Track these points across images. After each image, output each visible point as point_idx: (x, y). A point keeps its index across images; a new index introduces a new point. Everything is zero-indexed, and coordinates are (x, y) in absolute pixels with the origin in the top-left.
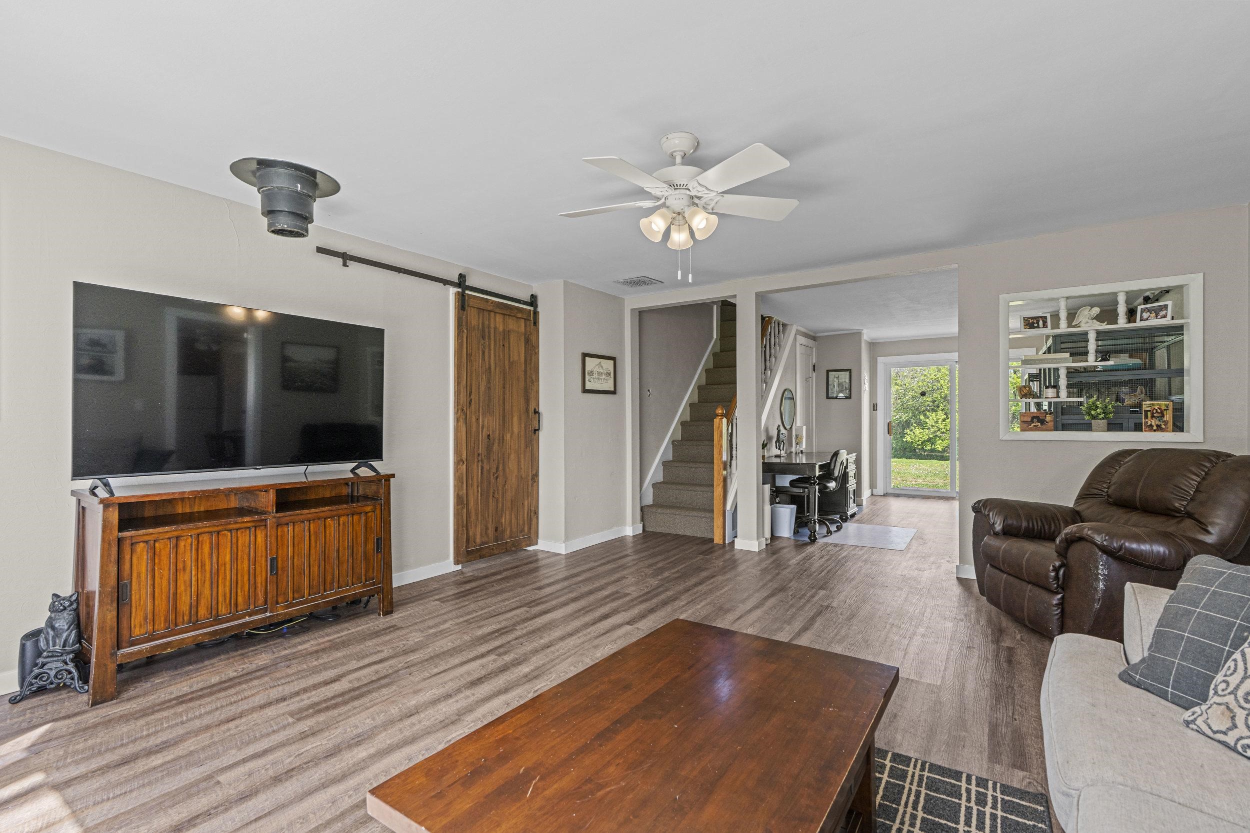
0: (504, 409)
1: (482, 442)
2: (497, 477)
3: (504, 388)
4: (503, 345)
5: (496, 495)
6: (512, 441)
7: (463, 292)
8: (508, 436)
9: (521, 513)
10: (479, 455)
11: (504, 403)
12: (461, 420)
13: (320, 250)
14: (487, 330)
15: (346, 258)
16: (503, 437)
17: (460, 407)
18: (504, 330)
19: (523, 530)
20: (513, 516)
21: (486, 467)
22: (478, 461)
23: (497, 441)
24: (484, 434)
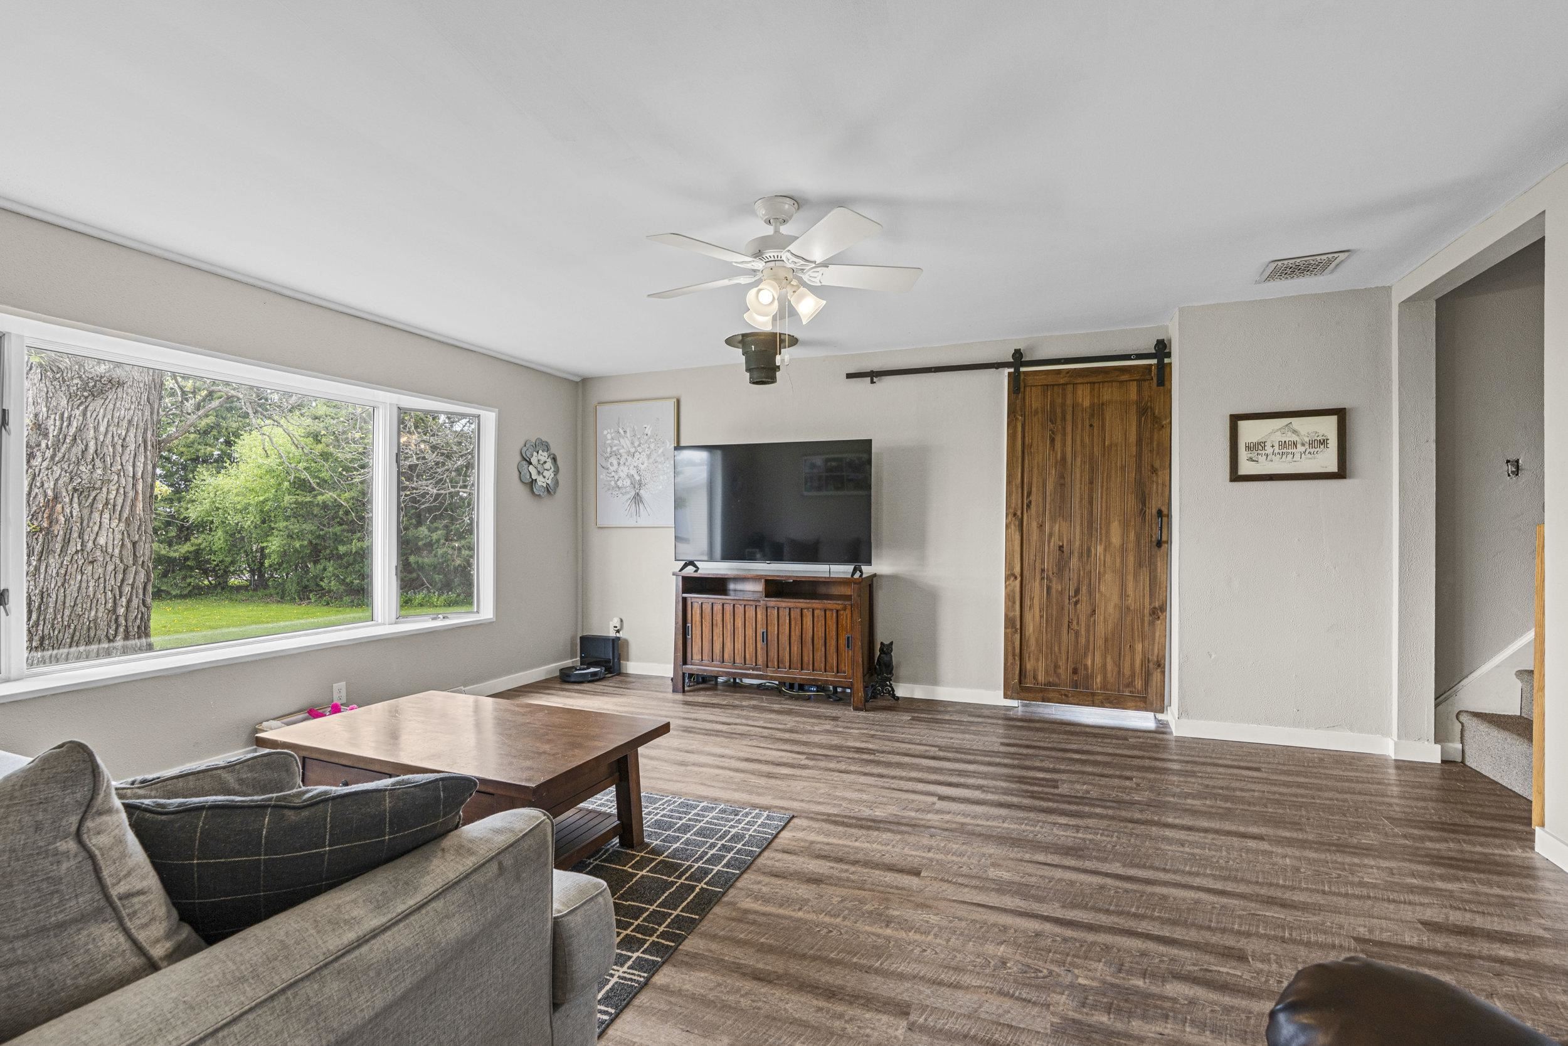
0: (1091, 513)
1: (1048, 556)
2: (1076, 603)
3: (1091, 483)
4: (1091, 426)
5: (1075, 626)
6: (1108, 556)
7: (1017, 370)
8: (1100, 549)
9: (1128, 659)
10: (1043, 570)
11: (1091, 503)
12: (1013, 527)
13: (850, 376)
14: (1059, 411)
15: (873, 375)
16: (1089, 550)
17: (1012, 511)
18: (1092, 405)
19: (1130, 684)
20: (1109, 660)
21: (1056, 586)
22: (1042, 578)
23: (1076, 554)
24: (1052, 544)
